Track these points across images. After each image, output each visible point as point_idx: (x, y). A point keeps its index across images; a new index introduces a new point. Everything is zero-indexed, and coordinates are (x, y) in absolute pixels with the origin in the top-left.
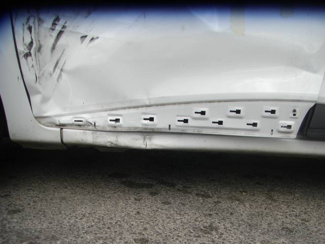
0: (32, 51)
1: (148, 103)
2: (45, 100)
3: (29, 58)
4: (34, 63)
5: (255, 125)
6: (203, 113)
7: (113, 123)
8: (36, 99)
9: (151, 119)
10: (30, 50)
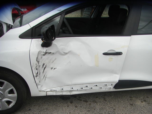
0: (38, 75)
1: (71, 84)
2: (42, 86)
3: (37, 77)
4: (39, 78)
5: (101, 88)
6: (87, 86)
7: (62, 90)
8: (39, 86)
9: (72, 88)
10: (37, 75)
